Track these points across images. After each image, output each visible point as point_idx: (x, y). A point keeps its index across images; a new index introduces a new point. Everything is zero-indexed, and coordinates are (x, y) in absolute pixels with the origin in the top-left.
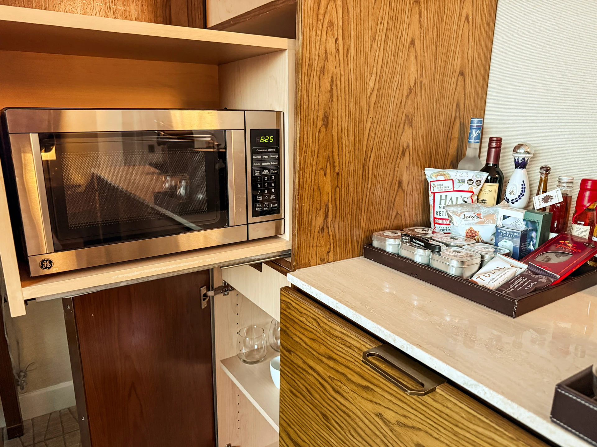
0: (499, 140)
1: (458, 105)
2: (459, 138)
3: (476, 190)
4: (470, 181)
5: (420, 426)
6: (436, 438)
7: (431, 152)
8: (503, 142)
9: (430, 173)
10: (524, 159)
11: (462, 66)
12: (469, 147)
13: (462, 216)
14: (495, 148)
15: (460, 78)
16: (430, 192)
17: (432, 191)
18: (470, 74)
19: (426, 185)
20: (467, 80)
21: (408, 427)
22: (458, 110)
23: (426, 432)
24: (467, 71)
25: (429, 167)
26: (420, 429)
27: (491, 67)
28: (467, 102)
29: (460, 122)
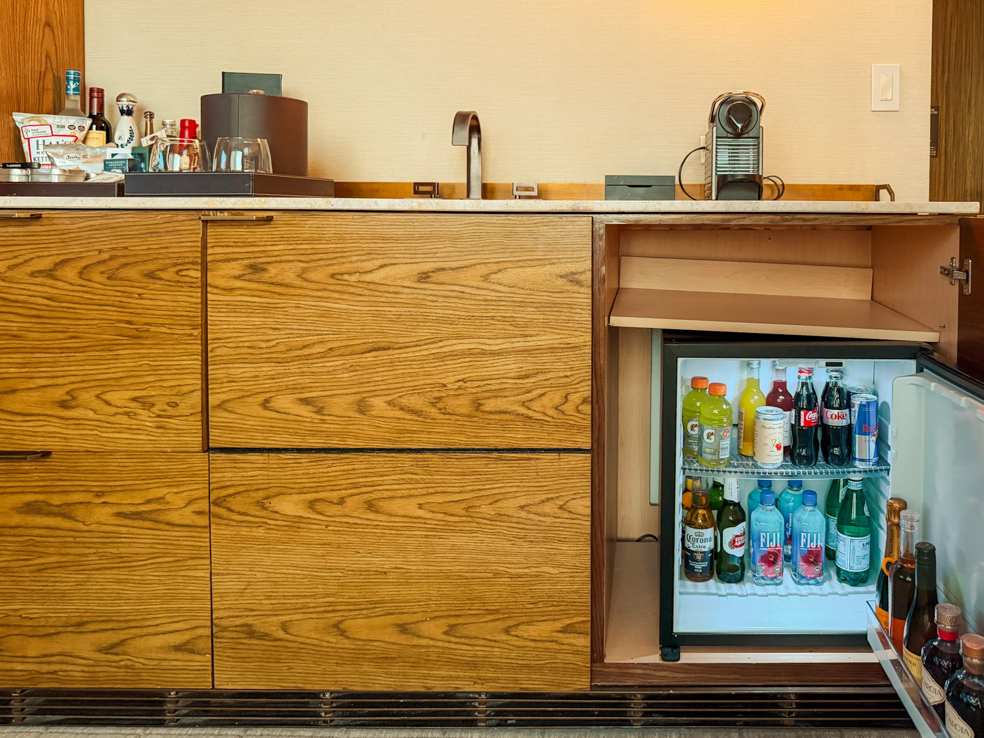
0: (101, 91)
1: (48, 56)
2: (53, 90)
3: (81, 135)
4: (71, 127)
5: (31, 256)
6: (48, 256)
7: (18, 98)
8: (105, 93)
9: (19, 118)
10: (128, 106)
11: (47, 17)
12: (68, 99)
13: (66, 156)
14: (98, 98)
15: (47, 30)
16: (22, 138)
17: (26, 137)
18: (59, 27)
19: (17, 131)
20: (56, 32)
21: (20, 264)
22: (48, 60)
23: (38, 257)
24: (55, 23)
25: (18, 111)
26: (32, 259)
27: (86, 26)
28: (60, 55)
29: (54, 75)
